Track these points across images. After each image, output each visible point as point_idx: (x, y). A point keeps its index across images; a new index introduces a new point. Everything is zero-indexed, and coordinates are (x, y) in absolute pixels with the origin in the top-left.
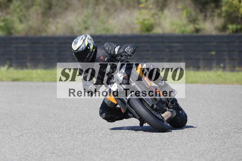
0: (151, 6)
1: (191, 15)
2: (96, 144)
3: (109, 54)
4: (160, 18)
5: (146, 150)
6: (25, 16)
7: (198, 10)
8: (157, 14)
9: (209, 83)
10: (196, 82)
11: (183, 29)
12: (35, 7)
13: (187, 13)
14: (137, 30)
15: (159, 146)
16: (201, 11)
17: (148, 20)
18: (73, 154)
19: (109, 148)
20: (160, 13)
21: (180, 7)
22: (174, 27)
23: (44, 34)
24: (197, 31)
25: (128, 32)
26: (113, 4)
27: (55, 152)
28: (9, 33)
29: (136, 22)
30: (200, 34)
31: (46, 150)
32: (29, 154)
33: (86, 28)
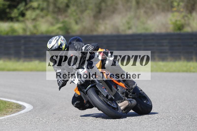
0: (182, 10)
4: (189, 19)
6: (80, 19)
8: (187, 16)
12: (88, 11)
14: (170, 29)
17: (180, 21)
20: (189, 16)
23: (95, 33)
25: (163, 31)
26: (152, 8)
28: (67, 32)
29: (170, 22)
31: (96, 127)
33: (130, 28)
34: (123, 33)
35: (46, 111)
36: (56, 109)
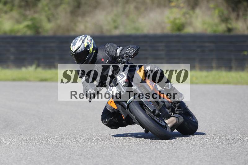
0: (182, 5)
1: (223, 13)
2: (125, 146)
3: (111, 55)
4: (191, 17)
5: (176, 152)
6: (53, 15)
7: (230, 9)
8: (188, 13)
9: (242, 84)
10: (228, 83)
11: (215, 28)
12: (63, 6)
13: (219, 12)
14: (168, 29)
15: (189, 148)
16: (234, 10)
17: (179, 19)
18: (101, 156)
19: (138, 150)
20: (191, 12)
21: (212, 5)
22: (206, 26)
24: (229, 30)
25: (159, 32)
26: (144, 3)
27: (83, 154)
28: (37, 32)
29: (166, 20)
30: (232, 34)
31: (74, 152)
32: (57, 157)
33: (116, 28)
34: (107, 34)
35: (11, 131)
36: (23, 128)
